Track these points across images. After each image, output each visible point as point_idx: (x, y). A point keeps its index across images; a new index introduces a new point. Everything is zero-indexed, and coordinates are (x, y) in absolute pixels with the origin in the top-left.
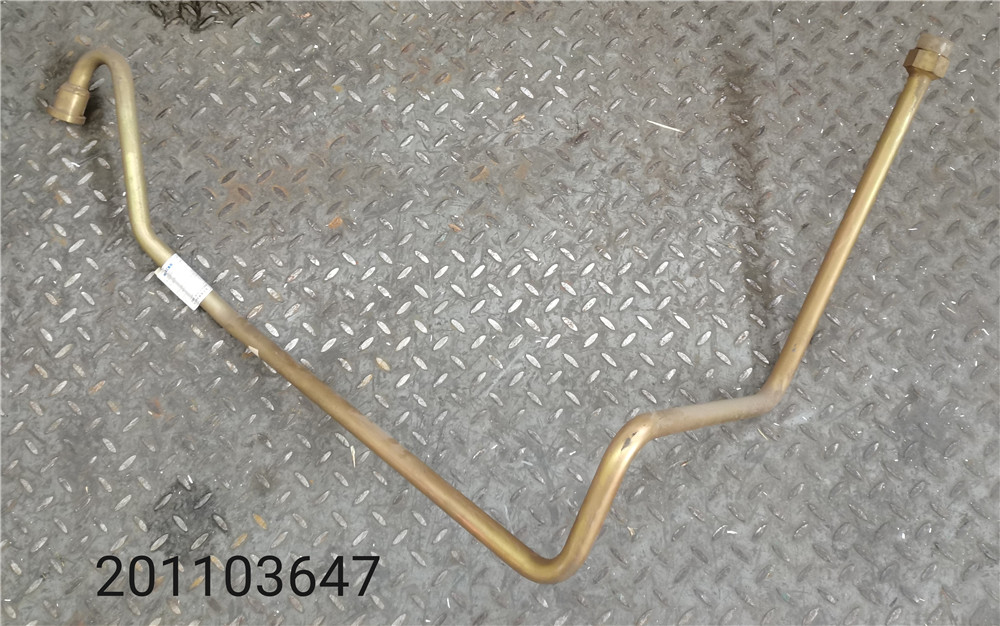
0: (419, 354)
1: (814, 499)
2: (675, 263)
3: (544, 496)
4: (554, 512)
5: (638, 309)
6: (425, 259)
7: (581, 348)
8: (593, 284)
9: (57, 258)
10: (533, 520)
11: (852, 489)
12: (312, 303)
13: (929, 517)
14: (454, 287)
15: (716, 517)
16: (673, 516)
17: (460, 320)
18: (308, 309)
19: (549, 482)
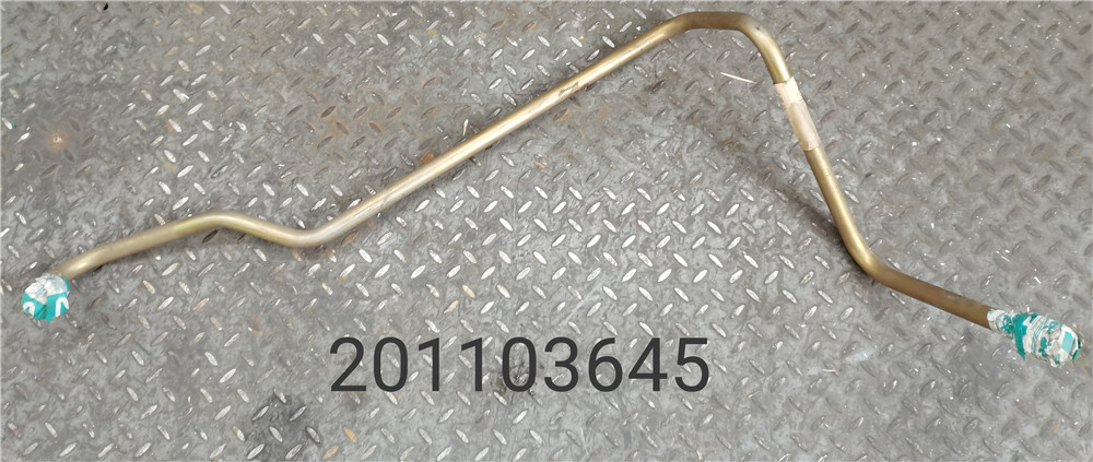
0: (502, 283)
1: (872, 432)
2: (745, 205)
3: (618, 420)
4: (627, 436)
5: (709, 248)
6: (510, 194)
7: (656, 283)
8: (667, 223)
9: (166, 182)
10: (607, 443)
11: (909, 424)
12: (404, 232)
13: (982, 453)
14: (538, 222)
15: (780, 447)
16: (739, 445)
17: (542, 252)
18: (400, 237)
19: (623, 407)
